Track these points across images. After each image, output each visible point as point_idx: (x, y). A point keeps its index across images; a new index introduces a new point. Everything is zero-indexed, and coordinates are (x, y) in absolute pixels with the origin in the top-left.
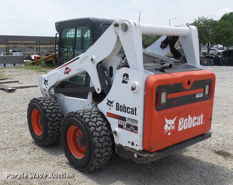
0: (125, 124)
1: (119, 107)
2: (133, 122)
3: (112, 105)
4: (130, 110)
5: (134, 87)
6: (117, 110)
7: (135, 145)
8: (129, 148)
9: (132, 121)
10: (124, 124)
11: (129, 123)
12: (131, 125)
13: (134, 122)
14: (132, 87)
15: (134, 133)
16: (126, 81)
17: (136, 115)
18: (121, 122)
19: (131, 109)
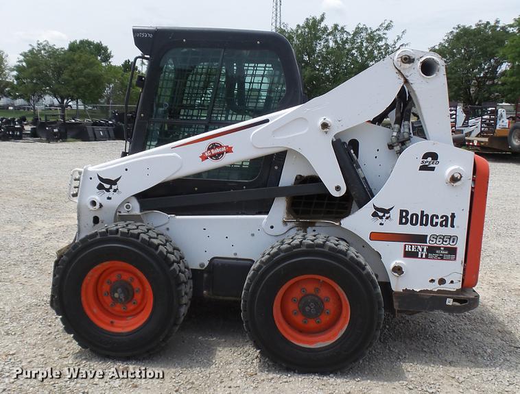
0: (423, 249)
1: (409, 217)
2: (446, 241)
3: (387, 215)
4: (439, 220)
5: (456, 175)
6: (401, 223)
7: (448, 281)
8: (431, 292)
9: (443, 239)
10: (421, 248)
11: (435, 245)
12: (440, 247)
13: (448, 240)
14: (453, 176)
15: (447, 261)
16: (432, 166)
17: (452, 226)
18: (411, 245)
19: (442, 217)
